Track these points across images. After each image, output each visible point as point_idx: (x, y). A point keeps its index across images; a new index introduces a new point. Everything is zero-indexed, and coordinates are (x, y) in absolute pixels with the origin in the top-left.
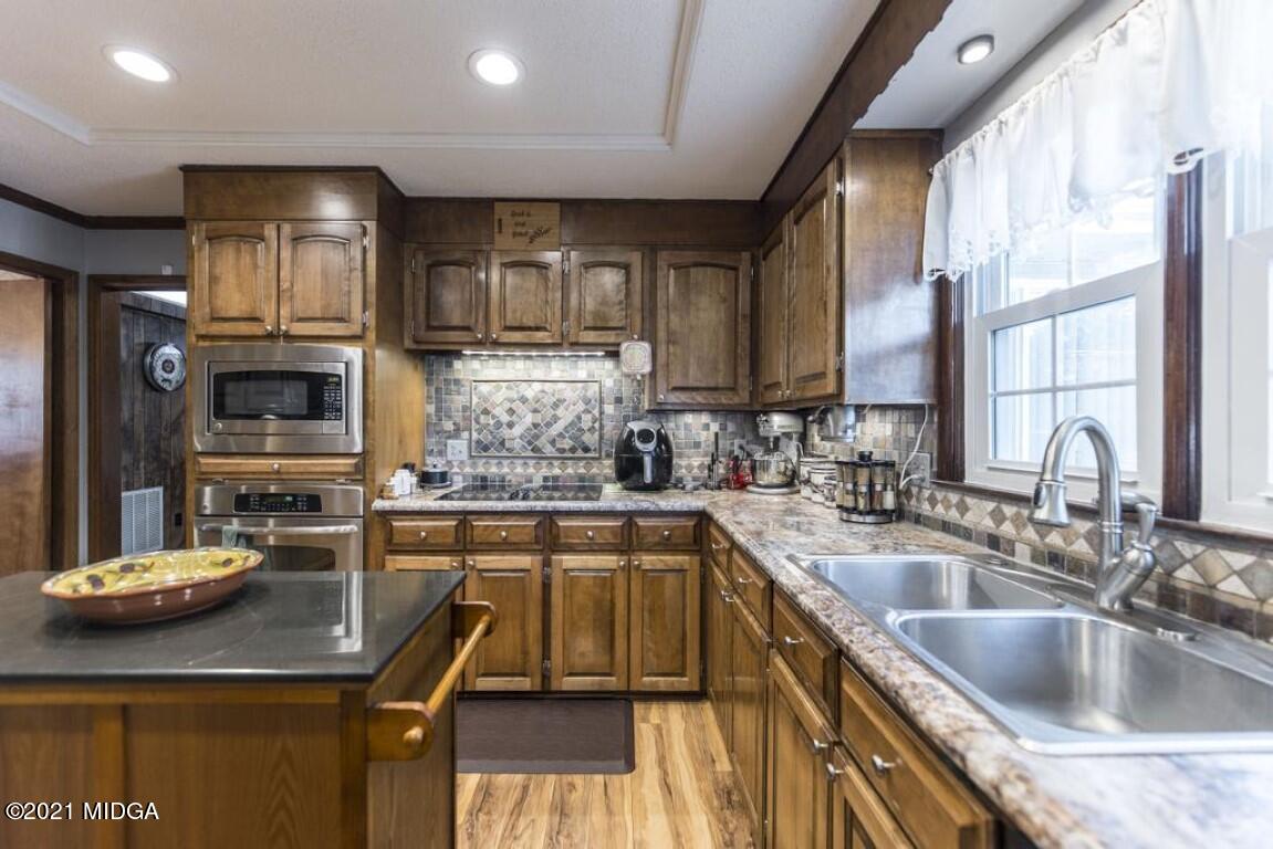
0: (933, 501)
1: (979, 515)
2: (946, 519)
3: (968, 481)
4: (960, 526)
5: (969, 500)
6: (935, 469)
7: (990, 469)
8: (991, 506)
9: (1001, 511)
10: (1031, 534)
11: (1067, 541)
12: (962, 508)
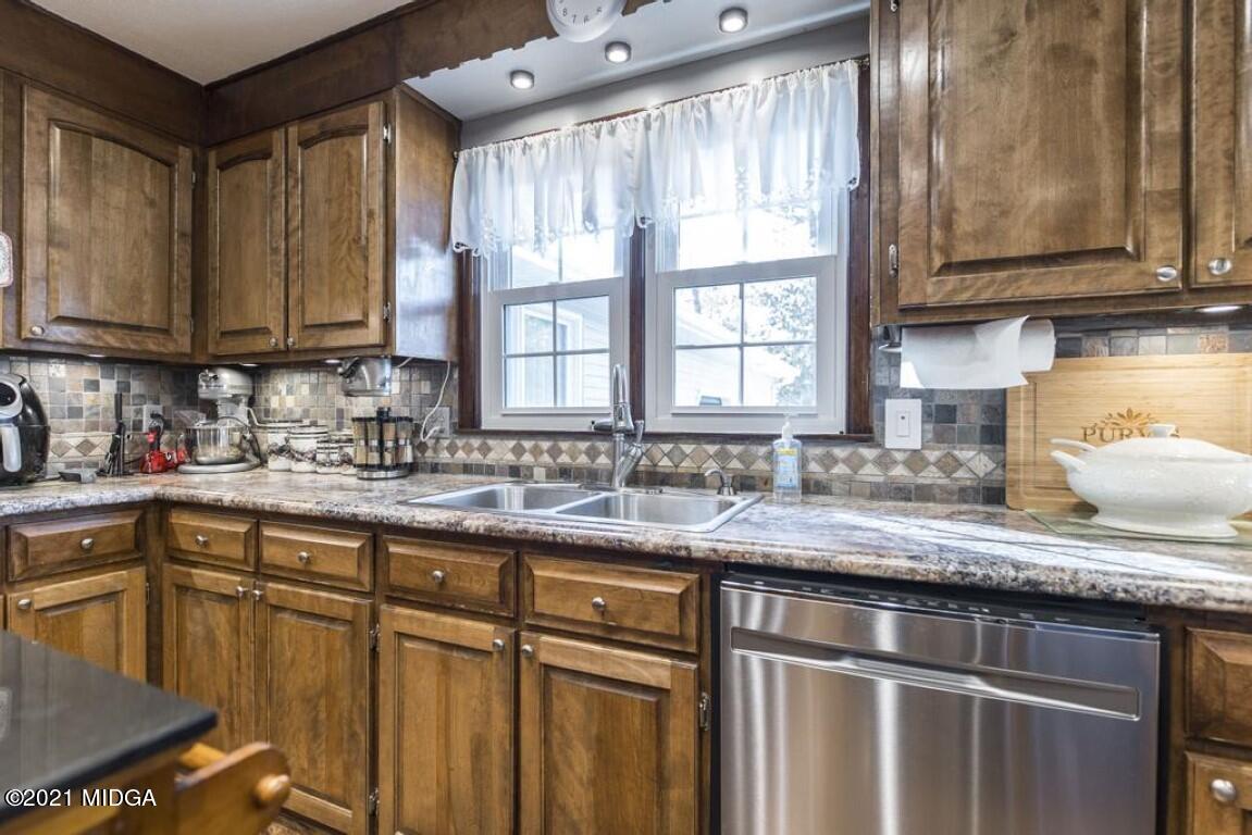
0: (452, 449)
1: (502, 452)
2: (468, 462)
3: (484, 427)
4: (482, 465)
5: (491, 442)
6: (456, 420)
7: (504, 415)
8: (512, 443)
9: (521, 446)
10: (546, 458)
11: (573, 458)
12: (485, 450)
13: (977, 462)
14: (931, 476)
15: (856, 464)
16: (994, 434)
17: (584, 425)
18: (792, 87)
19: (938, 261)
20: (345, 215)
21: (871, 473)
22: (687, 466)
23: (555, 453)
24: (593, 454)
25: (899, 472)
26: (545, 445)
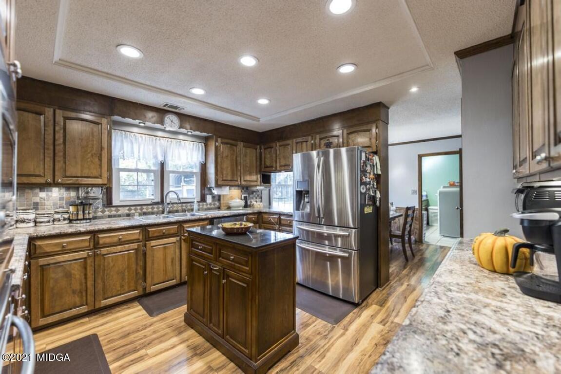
0: (103, 212)
1: (125, 211)
2: (110, 214)
3: (114, 204)
4: (116, 215)
5: (119, 208)
6: (105, 203)
7: (121, 201)
8: (127, 208)
9: (130, 209)
10: (139, 211)
11: (147, 210)
12: (117, 211)
13: (217, 203)
14: (212, 206)
15: (203, 205)
16: (219, 200)
17: (149, 202)
18: (195, 145)
19: (222, 179)
20: (90, 146)
21: (205, 207)
22: (175, 209)
23: (141, 209)
24: (153, 208)
25: (209, 206)
26: (139, 208)
